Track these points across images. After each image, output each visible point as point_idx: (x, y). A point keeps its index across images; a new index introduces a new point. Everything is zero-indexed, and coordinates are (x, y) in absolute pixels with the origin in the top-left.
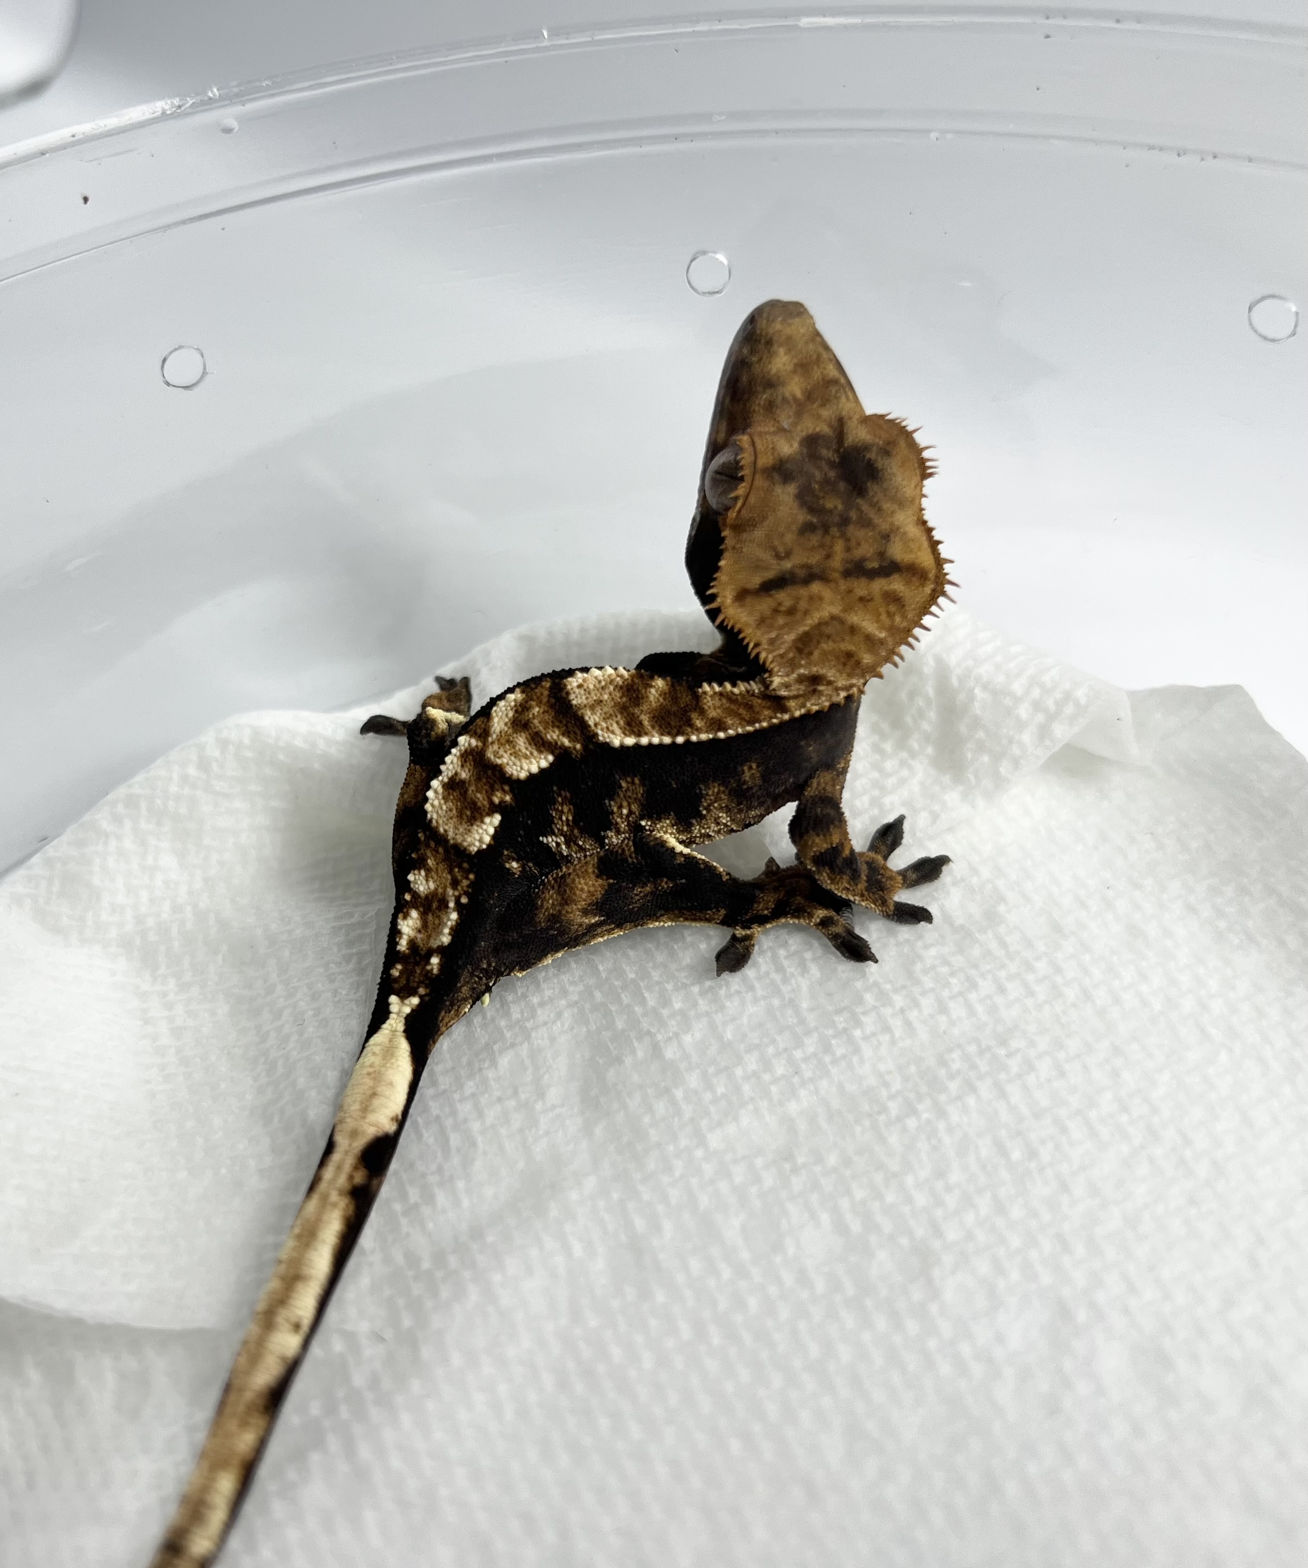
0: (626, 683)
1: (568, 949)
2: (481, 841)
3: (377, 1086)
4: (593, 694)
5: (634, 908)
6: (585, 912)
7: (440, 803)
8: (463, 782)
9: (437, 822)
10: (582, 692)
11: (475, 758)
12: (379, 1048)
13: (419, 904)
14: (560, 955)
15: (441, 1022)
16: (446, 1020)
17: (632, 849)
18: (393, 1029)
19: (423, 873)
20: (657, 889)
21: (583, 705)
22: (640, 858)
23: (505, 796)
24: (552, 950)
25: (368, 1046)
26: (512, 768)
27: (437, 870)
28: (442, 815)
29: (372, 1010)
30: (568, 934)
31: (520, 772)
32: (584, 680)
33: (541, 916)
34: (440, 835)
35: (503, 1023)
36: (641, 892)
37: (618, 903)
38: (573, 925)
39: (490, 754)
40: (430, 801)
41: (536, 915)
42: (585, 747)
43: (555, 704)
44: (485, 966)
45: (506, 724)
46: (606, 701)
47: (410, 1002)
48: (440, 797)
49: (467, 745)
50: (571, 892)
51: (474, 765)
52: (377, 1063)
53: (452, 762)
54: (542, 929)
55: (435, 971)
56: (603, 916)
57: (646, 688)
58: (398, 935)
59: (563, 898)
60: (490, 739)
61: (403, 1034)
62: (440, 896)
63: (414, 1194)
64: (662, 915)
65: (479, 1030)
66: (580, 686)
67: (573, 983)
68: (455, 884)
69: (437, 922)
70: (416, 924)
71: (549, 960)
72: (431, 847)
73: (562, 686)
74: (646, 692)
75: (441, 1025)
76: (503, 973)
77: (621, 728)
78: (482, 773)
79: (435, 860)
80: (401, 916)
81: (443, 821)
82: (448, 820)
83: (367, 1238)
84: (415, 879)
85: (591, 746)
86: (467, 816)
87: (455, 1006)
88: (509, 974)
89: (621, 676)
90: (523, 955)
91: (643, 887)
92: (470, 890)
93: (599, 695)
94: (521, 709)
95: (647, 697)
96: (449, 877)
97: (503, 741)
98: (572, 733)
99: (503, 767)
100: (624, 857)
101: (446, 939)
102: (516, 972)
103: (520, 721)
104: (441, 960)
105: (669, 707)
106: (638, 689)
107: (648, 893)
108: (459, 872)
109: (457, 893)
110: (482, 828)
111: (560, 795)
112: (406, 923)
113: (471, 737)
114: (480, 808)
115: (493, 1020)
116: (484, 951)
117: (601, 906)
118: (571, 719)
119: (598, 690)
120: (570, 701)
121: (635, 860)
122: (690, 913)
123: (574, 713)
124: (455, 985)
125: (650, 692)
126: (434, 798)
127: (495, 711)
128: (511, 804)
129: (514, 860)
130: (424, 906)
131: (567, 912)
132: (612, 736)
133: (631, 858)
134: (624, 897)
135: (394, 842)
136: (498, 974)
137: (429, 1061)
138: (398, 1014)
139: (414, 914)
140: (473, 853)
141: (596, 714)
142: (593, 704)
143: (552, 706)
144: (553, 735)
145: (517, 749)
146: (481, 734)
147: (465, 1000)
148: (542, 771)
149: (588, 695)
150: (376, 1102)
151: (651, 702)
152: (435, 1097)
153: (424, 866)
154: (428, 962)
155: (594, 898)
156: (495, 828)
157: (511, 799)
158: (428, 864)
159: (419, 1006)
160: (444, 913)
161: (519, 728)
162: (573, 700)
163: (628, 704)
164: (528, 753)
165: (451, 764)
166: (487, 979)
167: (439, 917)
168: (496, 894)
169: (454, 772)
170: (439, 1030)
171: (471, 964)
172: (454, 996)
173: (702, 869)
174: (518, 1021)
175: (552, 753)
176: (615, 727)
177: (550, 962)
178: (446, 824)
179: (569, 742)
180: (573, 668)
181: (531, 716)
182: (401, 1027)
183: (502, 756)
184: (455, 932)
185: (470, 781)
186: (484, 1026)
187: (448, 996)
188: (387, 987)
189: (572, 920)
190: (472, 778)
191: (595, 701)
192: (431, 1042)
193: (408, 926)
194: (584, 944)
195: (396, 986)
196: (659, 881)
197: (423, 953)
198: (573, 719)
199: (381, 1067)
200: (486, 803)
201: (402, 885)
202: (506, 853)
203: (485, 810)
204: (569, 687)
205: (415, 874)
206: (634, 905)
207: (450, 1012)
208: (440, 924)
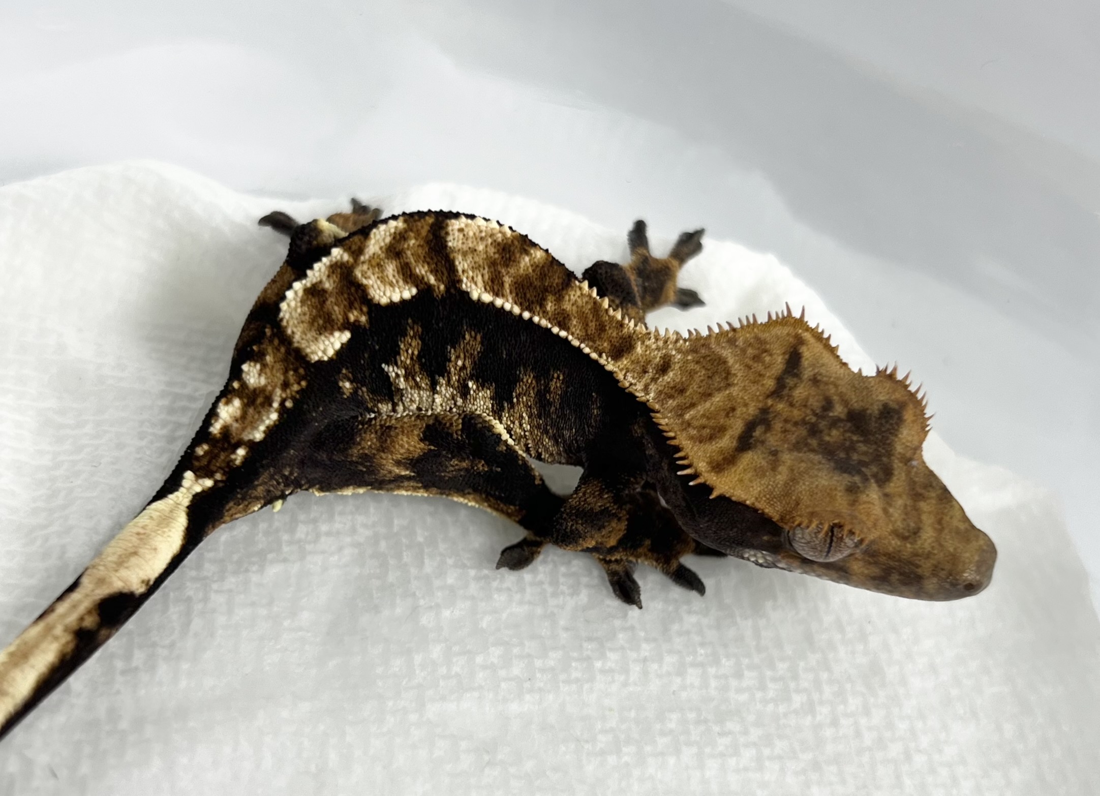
0: (505, 241)
1: (372, 489)
2: (324, 352)
3: (141, 548)
4: (470, 242)
5: (445, 476)
6: (398, 463)
7: (296, 305)
8: (324, 291)
9: (288, 322)
10: (461, 236)
11: (343, 272)
12: (158, 514)
13: (244, 395)
14: (361, 491)
15: (228, 511)
16: (233, 511)
17: (460, 426)
18: (178, 502)
19: (258, 366)
20: (473, 468)
21: (457, 249)
22: (464, 437)
23: (361, 316)
24: (356, 484)
25: (148, 509)
26: (375, 291)
27: (273, 367)
28: (295, 317)
29: (167, 478)
30: (375, 475)
31: (382, 297)
32: (467, 225)
33: (355, 451)
34: (286, 335)
35: (285, 537)
36: (457, 465)
37: (432, 466)
38: (383, 470)
39: (358, 273)
40: (287, 301)
41: (351, 448)
42: (447, 289)
43: (431, 241)
44: (287, 473)
45: (381, 248)
46: (480, 252)
47: (204, 483)
48: (299, 299)
49: (339, 257)
50: (391, 444)
51: (340, 278)
52: (150, 527)
53: (320, 270)
54: (351, 462)
55: (238, 462)
56: (414, 472)
57: (521, 254)
58: (215, 418)
59: (381, 446)
60: (362, 258)
61: (185, 509)
62: (267, 393)
63: (139, 657)
64: (469, 493)
65: (260, 535)
66: (461, 230)
67: (365, 526)
68: (285, 385)
69: (256, 416)
70: (236, 412)
71: (348, 492)
72: (274, 344)
73: (444, 225)
74: (520, 257)
75: (226, 514)
76: (303, 485)
77: (484, 282)
78: (345, 288)
79: (274, 358)
80: (223, 400)
81: (294, 323)
82: (298, 323)
83: (77, 680)
84: (249, 370)
85: (452, 291)
86: (318, 325)
87: (246, 501)
88: (307, 490)
89: (504, 234)
90: (327, 477)
91: (460, 462)
92: (298, 396)
93: (475, 243)
94: (400, 237)
95: (519, 262)
96: (282, 378)
97: (374, 263)
98: (440, 272)
99: (366, 287)
100: (450, 431)
101: (258, 436)
102: (314, 490)
103: (395, 248)
104: (247, 453)
105: (534, 279)
106: (514, 253)
107: (464, 468)
108: (293, 375)
109: (284, 396)
110: (329, 341)
111: (412, 328)
112: (226, 408)
113: (345, 250)
114: (333, 320)
115: (277, 530)
116: (291, 459)
117: (415, 464)
118: (442, 258)
119: (476, 239)
120: (446, 241)
121: (460, 437)
122: (495, 502)
123: (446, 254)
124: (252, 482)
125: (524, 259)
126: (292, 299)
127: (375, 233)
128: (365, 326)
129: (349, 380)
130: (248, 398)
131: (381, 458)
132: (473, 286)
133: (457, 434)
134: (440, 463)
135: (243, 330)
136: (297, 485)
137: (201, 545)
138: (188, 489)
139: (237, 403)
140: (313, 362)
141: (466, 260)
142: (467, 251)
143: (428, 242)
144: (421, 270)
145: (385, 274)
146: (355, 250)
147: (257, 498)
148: (403, 302)
149: (464, 241)
150: (134, 560)
151: (520, 268)
152: (195, 579)
153: (262, 360)
154: (234, 452)
155: (411, 455)
156: (342, 344)
157: (367, 321)
158: (265, 359)
159: (210, 489)
160: (266, 410)
161: (391, 254)
162: (450, 241)
163: (498, 261)
164: (394, 281)
165: (318, 271)
166: (285, 486)
167: (259, 413)
168: (321, 409)
169: (319, 279)
170: (222, 518)
171: (274, 467)
172: (247, 492)
173: (519, 465)
174: (299, 541)
175: (417, 287)
176: (479, 279)
177: (350, 494)
178: (296, 327)
179: (435, 280)
180: (461, 212)
181: (406, 246)
182: (186, 502)
183: (369, 278)
184: (271, 432)
185: (331, 293)
186: (267, 533)
187: (242, 489)
188: (187, 462)
189: (383, 465)
190: (335, 290)
191: (470, 248)
192: (210, 526)
193: (227, 412)
194: (388, 490)
195: (196, 464)
196: (477, 462)
197: (233, 441)
198: (444, 259)
199: (152, 531)
200: (340, 317)
201: (236, 372)
202: (344, 371)
203: (337, 324)
204: (450, 228)
205: (250, 366)
206: (447, 474)
207: (239, 505)
208: (258, 420)
